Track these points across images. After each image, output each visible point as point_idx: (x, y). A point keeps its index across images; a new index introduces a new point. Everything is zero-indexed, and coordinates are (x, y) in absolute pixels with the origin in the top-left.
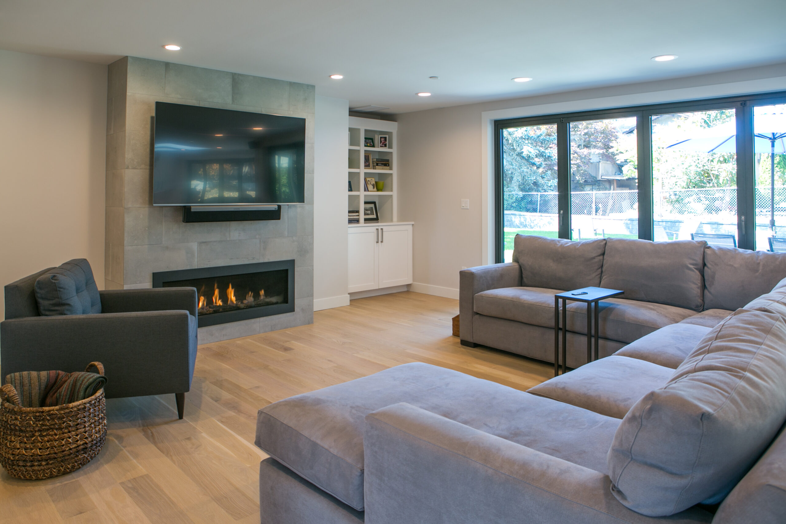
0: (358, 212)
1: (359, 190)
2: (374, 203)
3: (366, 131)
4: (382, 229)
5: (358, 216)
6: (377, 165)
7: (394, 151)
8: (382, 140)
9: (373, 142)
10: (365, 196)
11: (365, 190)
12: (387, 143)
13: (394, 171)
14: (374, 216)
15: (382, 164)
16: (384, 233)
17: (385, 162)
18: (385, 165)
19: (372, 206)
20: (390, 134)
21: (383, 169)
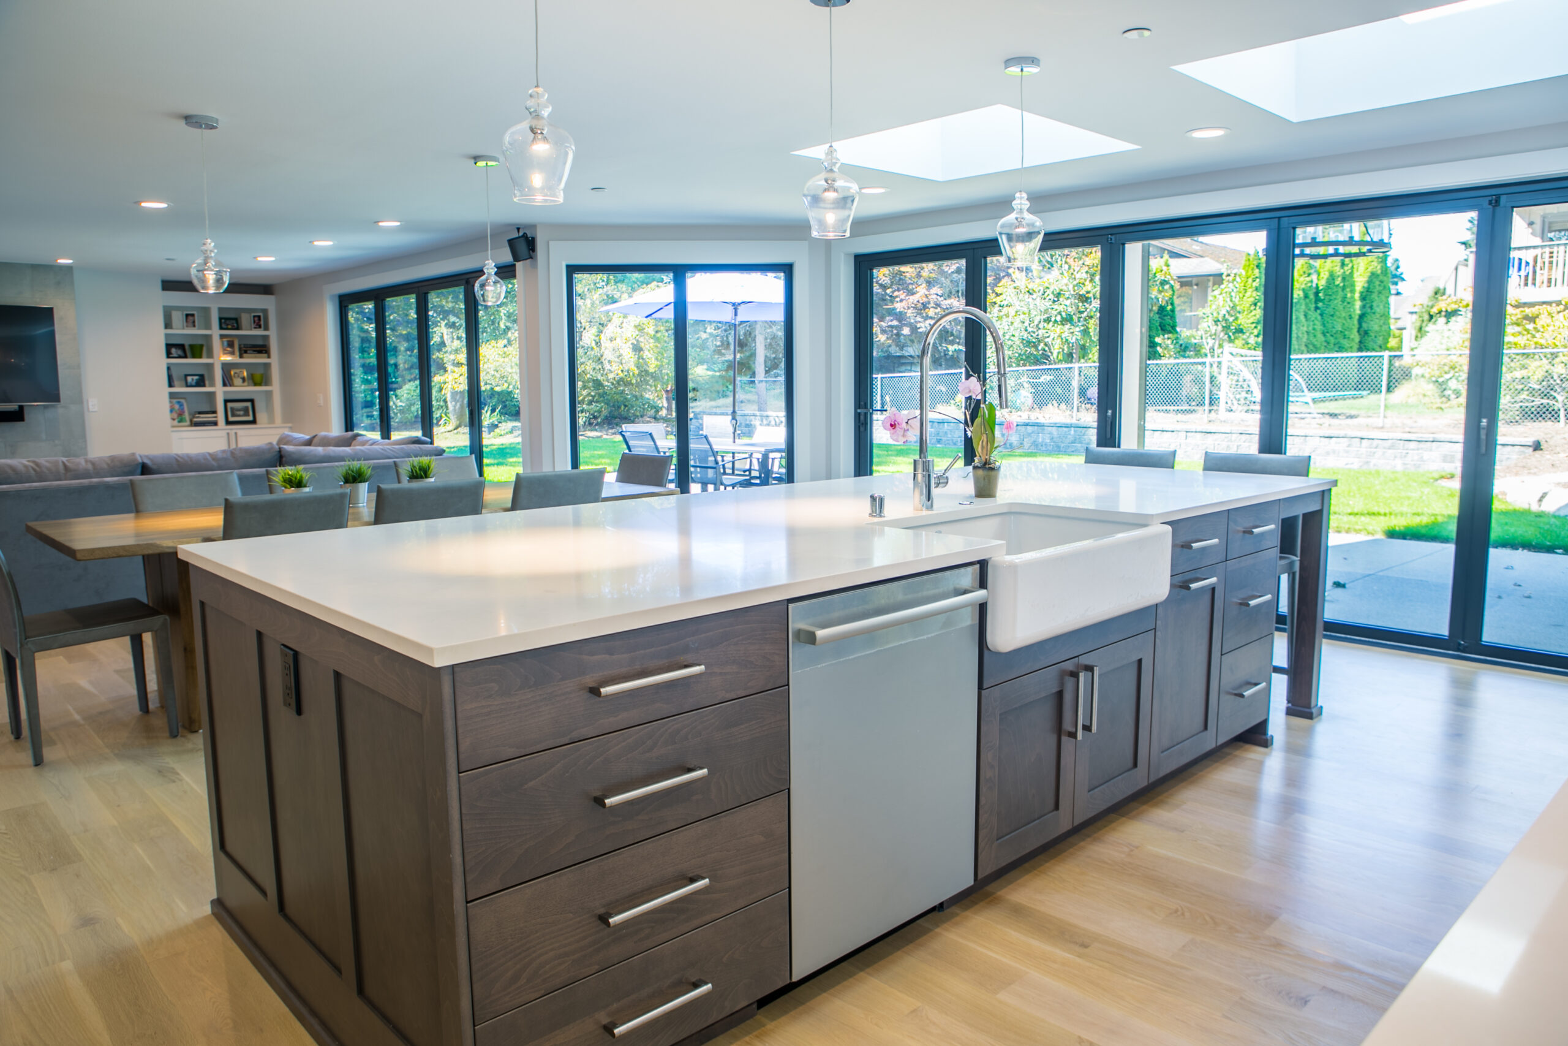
0: (215, 412)
1: (213, 384)
2: (252, 401)
3: (220, 310)
4: (236, 433)
5: (216, 417)
6: (246, 352)
7: (273, 333)
8: (256, 319)
9: (237, 323)
10: (225, 393)
11: (225, 385)
12: (262, 323)
13: (274, 360)
14: (251, 418)
15: (254, 351)
16: (239, 439)
17: (262, 349)
18: (260, 352)
19: (249, 404)
20: (265, 311)
21: (255, 357)
